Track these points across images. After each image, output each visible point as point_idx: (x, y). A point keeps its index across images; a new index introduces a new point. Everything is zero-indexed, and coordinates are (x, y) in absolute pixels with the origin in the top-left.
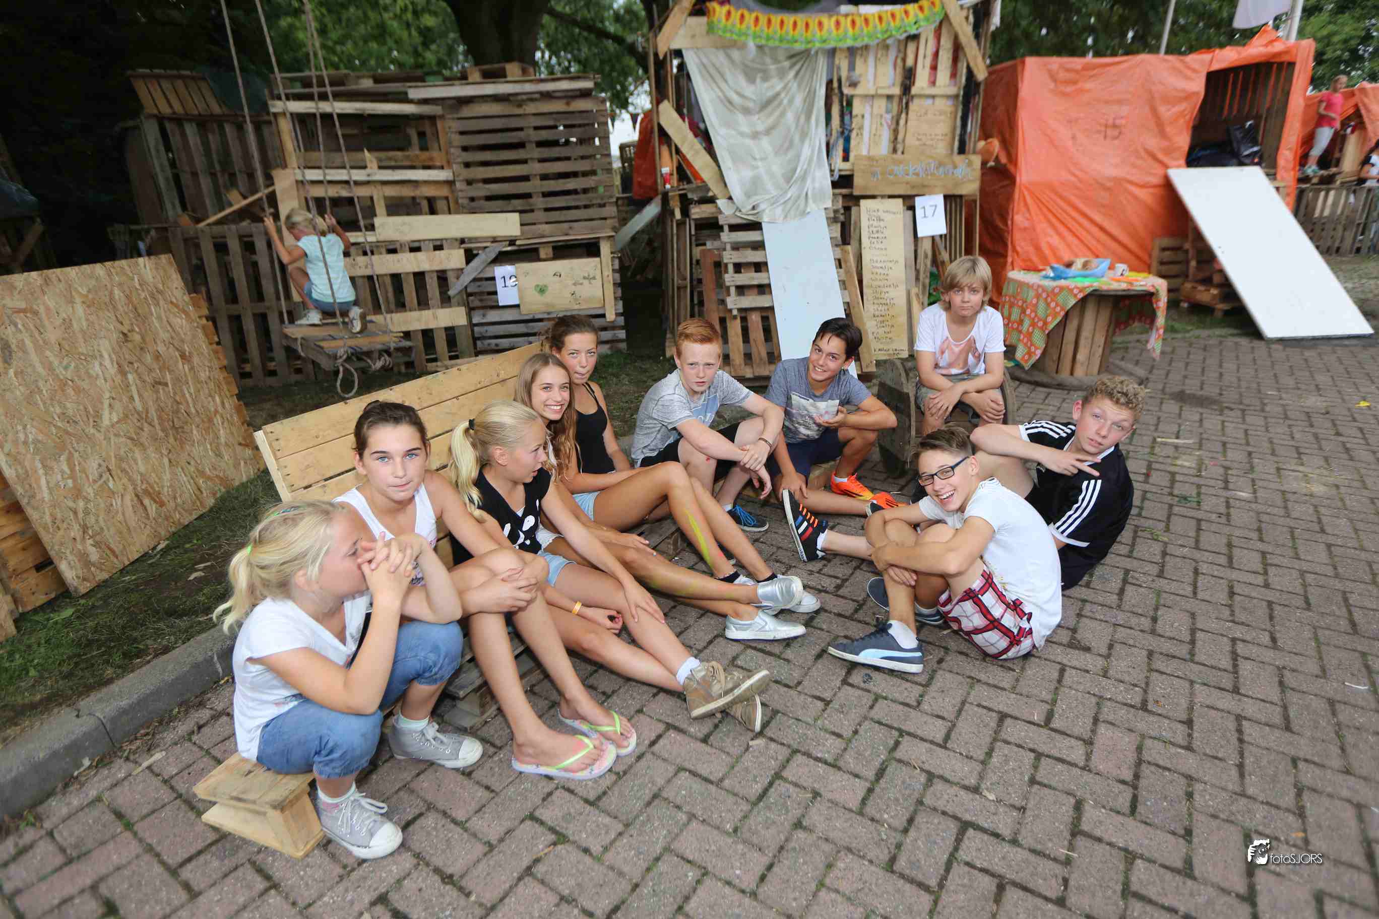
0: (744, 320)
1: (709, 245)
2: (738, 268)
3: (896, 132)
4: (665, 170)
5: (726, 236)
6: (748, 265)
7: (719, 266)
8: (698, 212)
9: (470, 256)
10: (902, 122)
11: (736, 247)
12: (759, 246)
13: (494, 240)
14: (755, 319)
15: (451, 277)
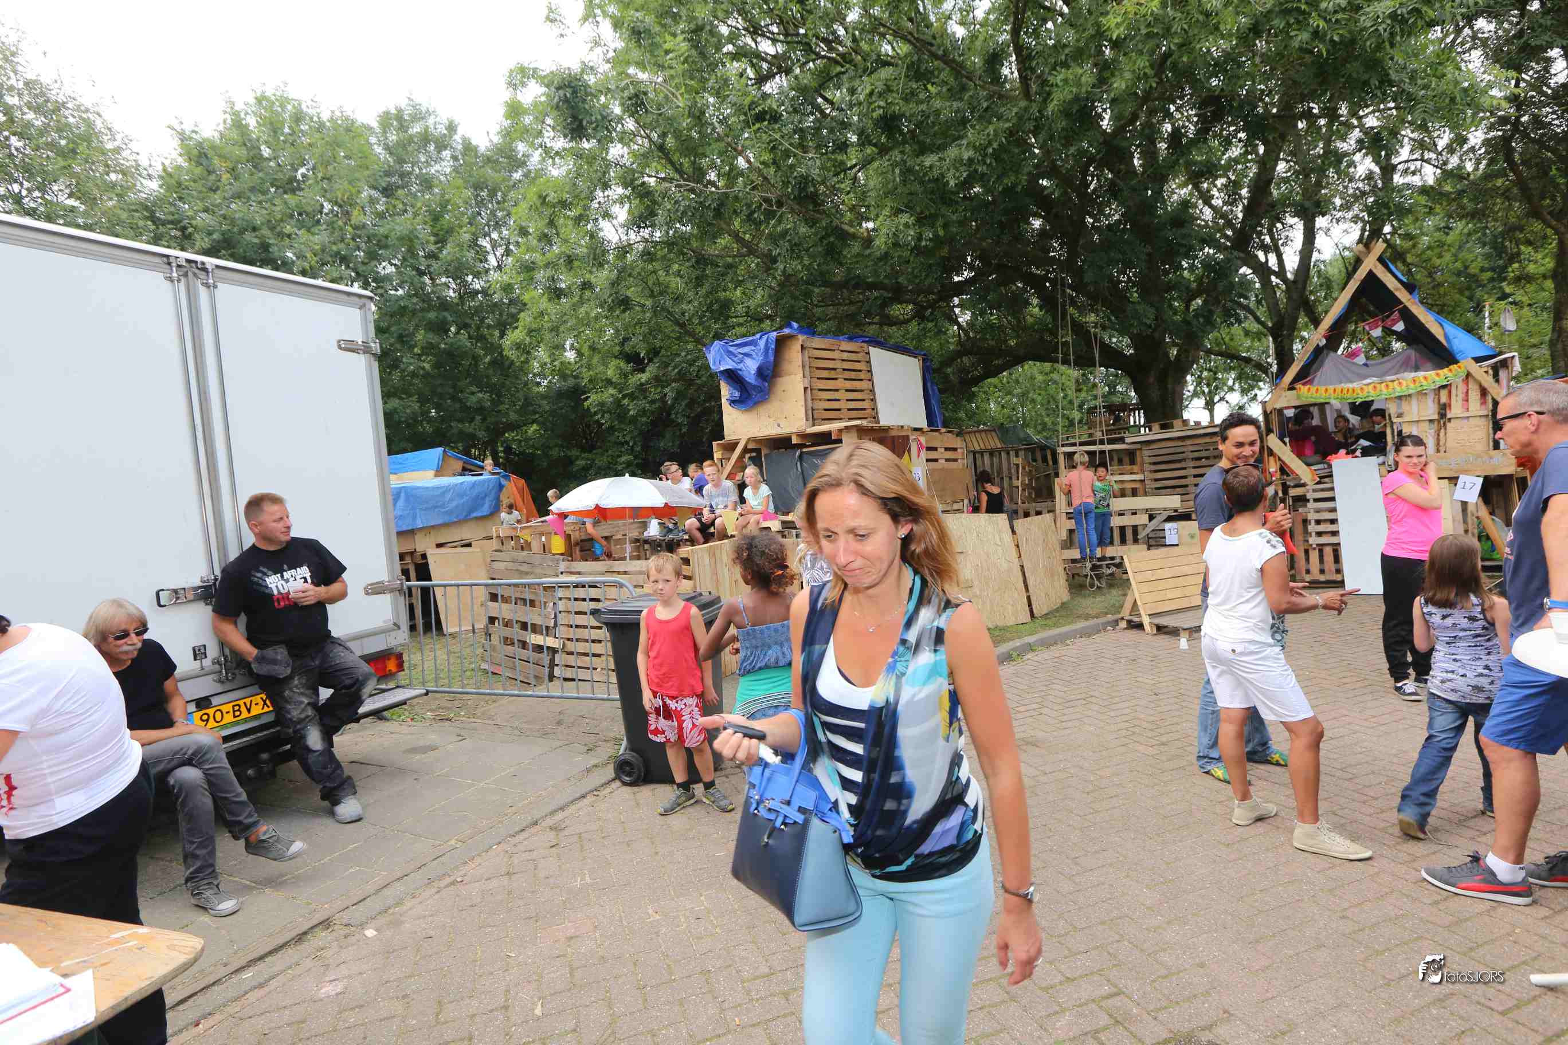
0: (1321, 551)
1: (1300, 510)
2: (1318, 522)
3: (1438, 440)
4: (1272, 470)
5: (1311, 505)
6: (1325, 521)
7: (1305, 522)
8: (1293, 492)
9: (1151, 518)
10: (1442, 434)
11: (1318, 511)
12: (1334, 510)
13: (1165, 510)
14: (1328, 551)
15: (1140, 529)
